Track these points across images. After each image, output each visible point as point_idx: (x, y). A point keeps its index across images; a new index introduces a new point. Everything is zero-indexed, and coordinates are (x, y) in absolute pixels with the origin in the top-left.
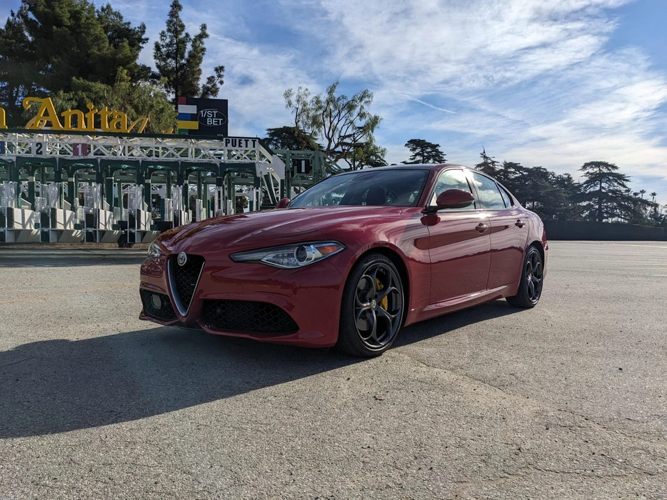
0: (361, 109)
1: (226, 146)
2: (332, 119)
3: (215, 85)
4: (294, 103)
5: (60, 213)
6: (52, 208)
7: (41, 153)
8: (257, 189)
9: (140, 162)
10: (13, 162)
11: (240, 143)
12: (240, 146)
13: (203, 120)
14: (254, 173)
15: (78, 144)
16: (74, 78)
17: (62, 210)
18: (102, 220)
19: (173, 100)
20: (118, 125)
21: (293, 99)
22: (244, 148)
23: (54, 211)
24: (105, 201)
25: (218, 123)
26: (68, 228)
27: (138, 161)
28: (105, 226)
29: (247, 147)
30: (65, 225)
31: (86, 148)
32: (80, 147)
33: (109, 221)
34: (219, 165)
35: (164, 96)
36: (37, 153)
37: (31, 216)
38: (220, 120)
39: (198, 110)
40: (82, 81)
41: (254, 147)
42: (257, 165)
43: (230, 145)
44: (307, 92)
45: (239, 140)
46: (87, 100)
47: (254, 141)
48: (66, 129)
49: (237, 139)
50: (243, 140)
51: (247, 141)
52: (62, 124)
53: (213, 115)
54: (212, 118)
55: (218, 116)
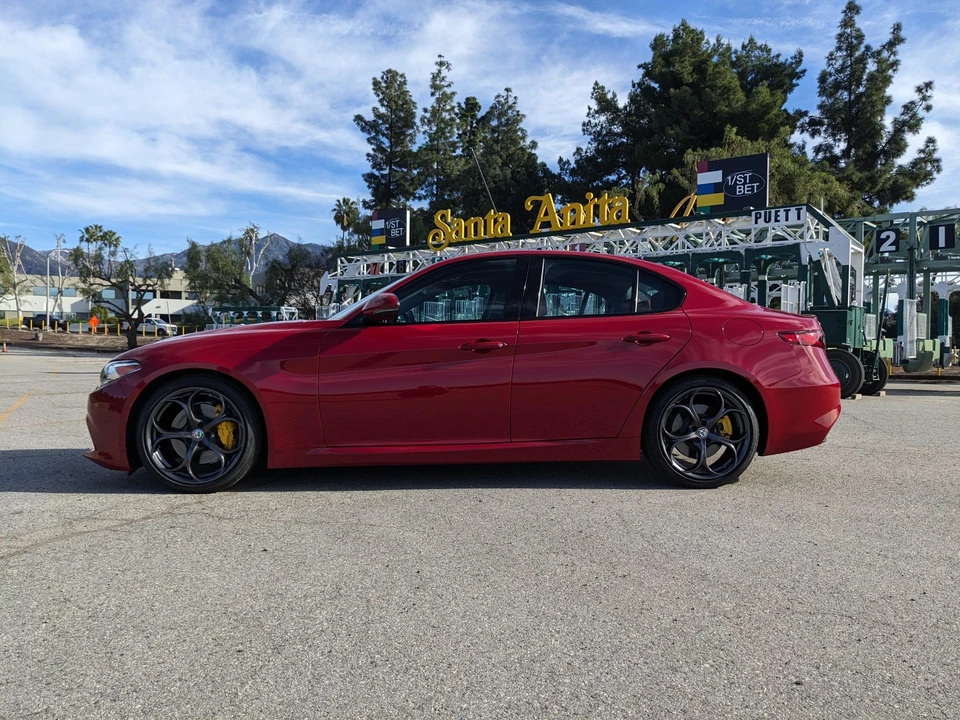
1: (756, 223)
8: (800, 284)
11: (777, 216)
12: (777, 221)
13: (730, 190)
14: (798, 258)
15: (577, 245)
20: (619, 214)
22: (783, 223)
25: (752, 190)
29: (787, 220)
31: (583, 247)
32: (578, 248)
34: (743, 253)
38: (755, 185)
41: (799, 218)
42: (802, 247)
43: (761, 221)
45: (776, 212)
46: (681, 179)
47: (799, 210)
48: (564, 228)
49: (773, 211)
50: (782, 210)
51: (787, 212)
52: (561, 224)
53: (745, 180)
54: (744, 184)
55: (753, 180)
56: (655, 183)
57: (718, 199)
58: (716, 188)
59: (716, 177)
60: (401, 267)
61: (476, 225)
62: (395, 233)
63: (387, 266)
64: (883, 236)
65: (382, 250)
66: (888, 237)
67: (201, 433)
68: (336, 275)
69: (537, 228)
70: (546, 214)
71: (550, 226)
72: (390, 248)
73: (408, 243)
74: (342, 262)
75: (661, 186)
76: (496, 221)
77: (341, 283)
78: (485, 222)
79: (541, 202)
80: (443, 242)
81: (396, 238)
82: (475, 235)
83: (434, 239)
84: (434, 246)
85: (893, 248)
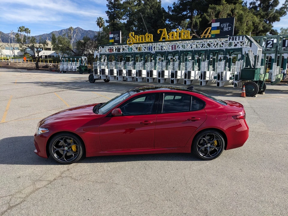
1: (229, 40)
7: (162, 50)
8: (241, 61)
9: (194, 51)
10: (154, 54)
11: (236, 38)
12: (236, 40)
13: (222, 29)
14: (241, 52)
16: (210, 5)
23: (163, 71)
25: (229, 29)
29: (239, 40)
32: (174, 46)
34: (225, 50)
36: (161, 50)
38: (230, 27)
39: (220, 24)
40: (213, 6)
41: (243, 40)
42: (243, 49)
43: (231, 40)
45: (236, 37)
46: (207, 17)
47: (243, 37)
48: (169, 40)
49: (235, 37)
51: (239, 37)
52: (169, 38)
53: (227, 26)
54: (226, 27)
55: (229, 26)
56: (198, 18)
57: (218, 32)
58: (217, 28)
59: (217, 24)
60: (119, 50)
61: (142, 37)
62: (116, 39)
63: (114, 50)
64: (269, 42)
65: (113, 44)
66: (270, 43)
67: (67, 148)
68: (99, 52)
69: (161, 40)
70: (164, 35)
71: (165, 39)
72: (115, 44)
73: (121, 42)
74: (101, 48)
75: (200, 19)
76: (148, 37)
77: (101, 55)
78: (145, 37)
79: (163, 31)
80: (132, 43)
81: (117, 40)
82: (142, 41)
83: (129, 42)
84: (129, 44)
85: (271, 46)
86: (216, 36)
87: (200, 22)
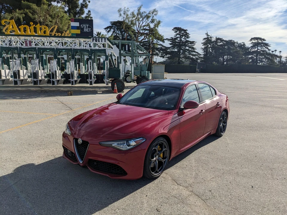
0: (152, 18)
1: (93, 41)
2: (140, 22)
3: (86, 3)
4: (123, 15)
5: (21, 72)
6: (18, 70)
7: (11, 45)
8: (107, 61)
9: (55, 49)
11: (99, 40)
12: (99, 41)
13: (82, 29)
14: (105, 53)
15: (27, 41)
16: (22, 1)
17: (22, 70)
18: (40, 75)
19: (68, 10)
20: (45, 32)
21: (122, 13)
22: (101, 42)
23: (19, 71)
24: (41, 66)
25: (89, 30)
26: (25, 78)
27: (54, 48)
28: (41, 77)
29: (102, 42)
30: (24, 77)
31: (31, 42)
32: (28, 42)
33: (43, 75)
34: (90, 50)
35: (63, 8)
36: (10, 45)
37: (9, 73)
39: (80, 24)
40: (26, 3)
41: (105, 42)
42: (106, 50)
43: (94, 41)
44: (128, 10)
47: (105, 39)
48: (21, 34)
49: (98, 38)
50: (100, 38)
51: (102, 39)
53: (87, 27)
54: (86, 28)
55: (89, 27)
57: (78, 32)
58: (77, 28)
59: (77, 24)
69: (8, 32)
70: (12, 28)
71: (15, 33)
75: (23, 15)
79: (9, 22)
86: (78, 36)
87: (23, 18)
